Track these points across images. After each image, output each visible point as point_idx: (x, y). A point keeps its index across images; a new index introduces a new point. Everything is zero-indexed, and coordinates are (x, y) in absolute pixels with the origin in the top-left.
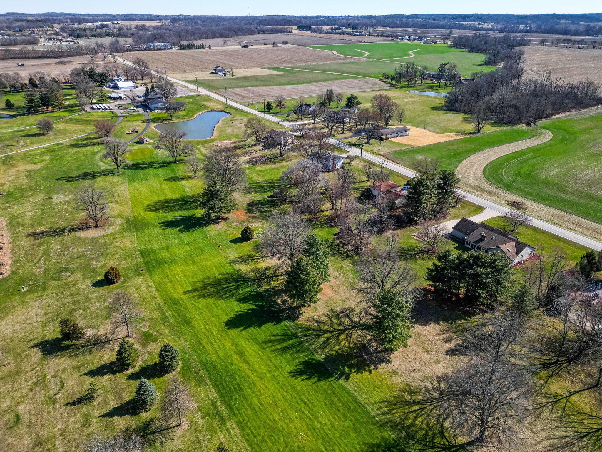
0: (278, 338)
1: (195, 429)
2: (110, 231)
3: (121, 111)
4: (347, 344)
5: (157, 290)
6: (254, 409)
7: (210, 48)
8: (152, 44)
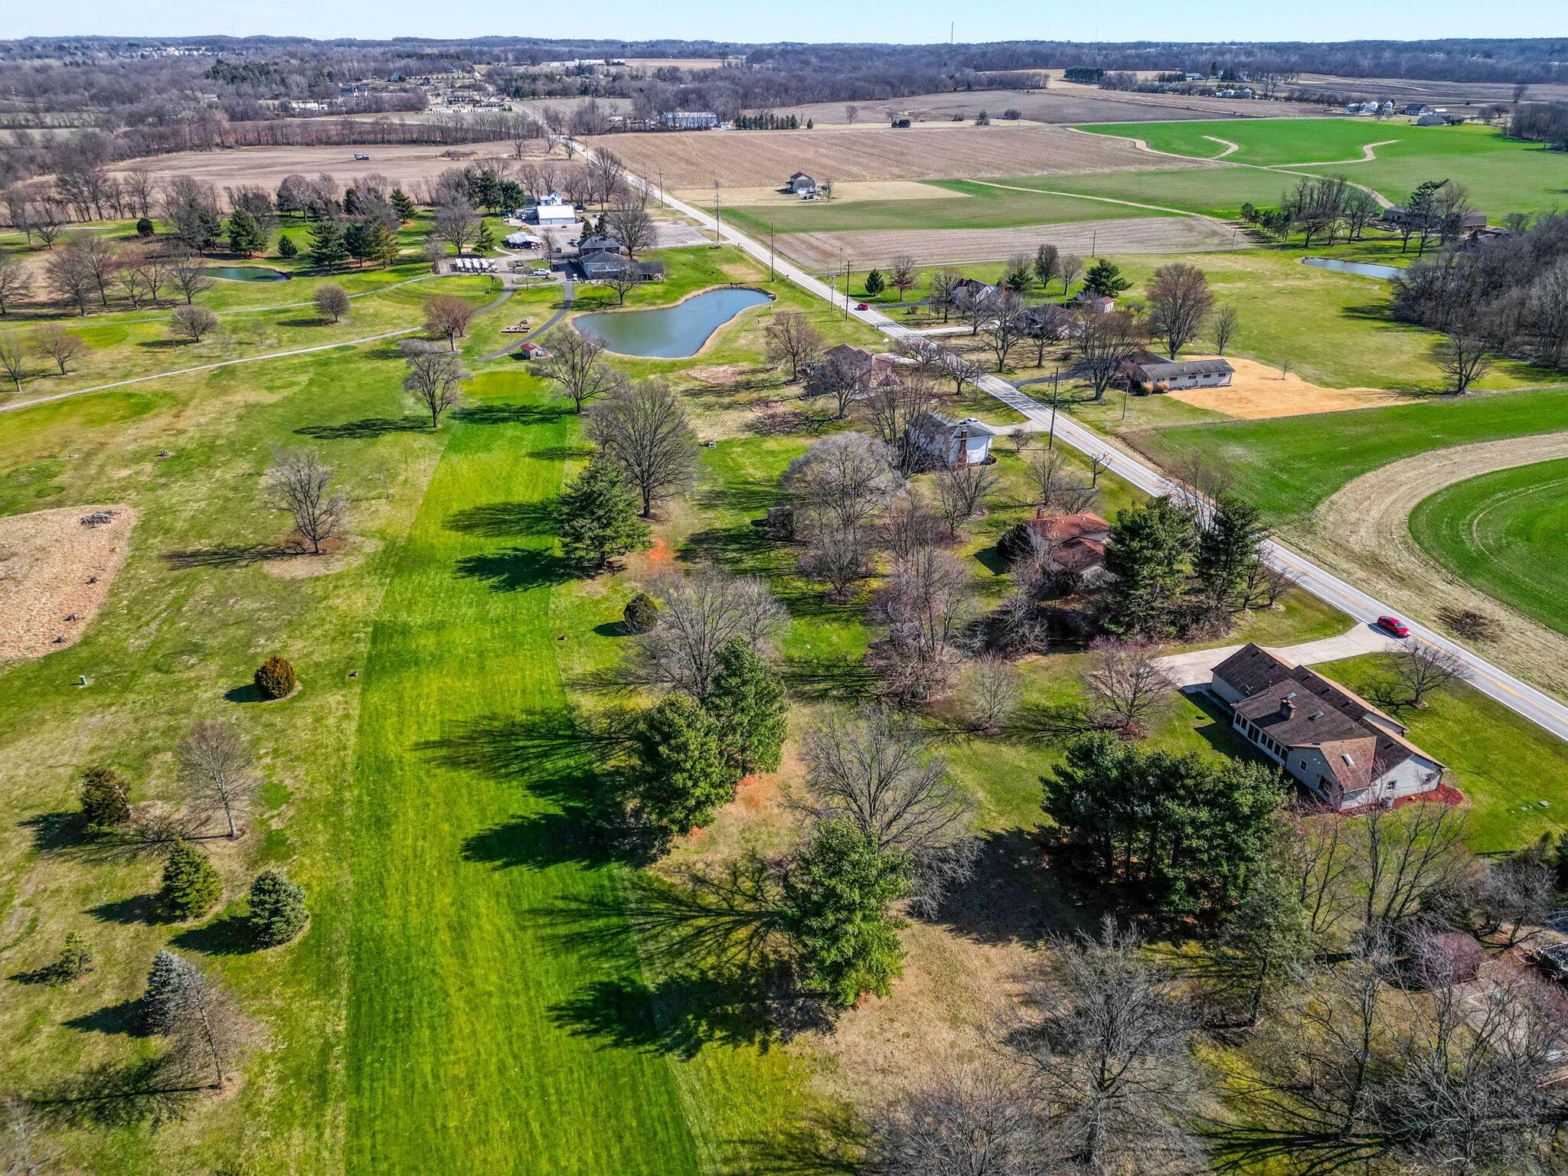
0: (574, 905)
1: (250, 1105)
2: (338, 566)
3: (516, 277)
4: (742, 956)
5: (360, 730)
6: (412, 1086)
7: (810, 126)
8: (670, 116)
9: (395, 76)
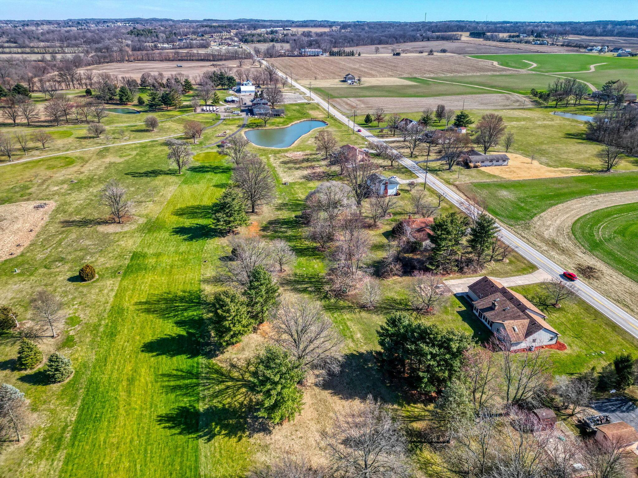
0: (180, 373)
1: (29, 449)
2: (126, 228)
4: (242, 399)
5: (116, 296)
6: (94, 445)
7: (359, 55)
8: (303, 50)
9: (200, 34)
